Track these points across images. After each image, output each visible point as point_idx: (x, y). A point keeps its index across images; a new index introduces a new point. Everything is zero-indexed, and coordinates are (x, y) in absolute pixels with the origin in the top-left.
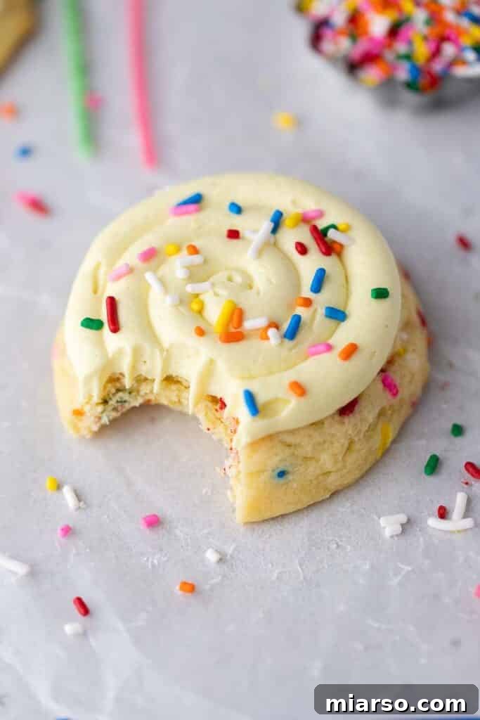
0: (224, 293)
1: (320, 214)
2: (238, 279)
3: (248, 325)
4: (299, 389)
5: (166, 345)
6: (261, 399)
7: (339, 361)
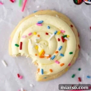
0: (42, 47)
1: (64, 32)
2: (46, 44)
3: (45, 55)
4: (51, 71)
5: (30, 54)
6: (44, 71)
7: (60, 66)
